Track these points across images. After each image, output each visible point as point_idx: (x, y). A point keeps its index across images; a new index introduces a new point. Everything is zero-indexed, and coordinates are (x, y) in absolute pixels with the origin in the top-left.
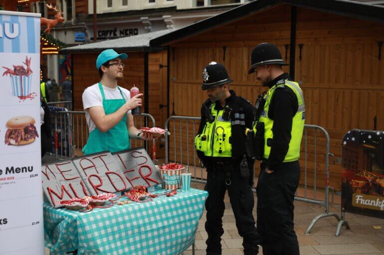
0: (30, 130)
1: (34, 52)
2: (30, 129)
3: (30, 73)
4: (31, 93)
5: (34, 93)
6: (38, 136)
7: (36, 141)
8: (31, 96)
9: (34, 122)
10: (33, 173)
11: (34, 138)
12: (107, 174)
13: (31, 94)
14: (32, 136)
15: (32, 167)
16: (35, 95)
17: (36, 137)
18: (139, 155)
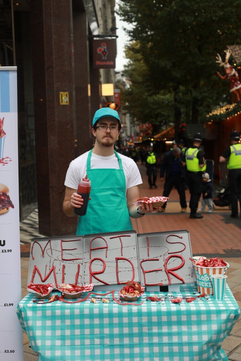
0: (2, 200)
1: (8, 111)
2: (3, 198)
3: (2, 135)
4: (4, 157)
5: (7, 158)
6: (13, 207)
7: (9, 213)
8: (4, 161)
9: (7, 190)
10: (5, 248)
11: (7, 209)
12: (117, 259)
13: (3, 159)
14: (4, 206)
15: (4, 241)
16: (8, 159)
17: (10, 208)
18: (178, 240)
